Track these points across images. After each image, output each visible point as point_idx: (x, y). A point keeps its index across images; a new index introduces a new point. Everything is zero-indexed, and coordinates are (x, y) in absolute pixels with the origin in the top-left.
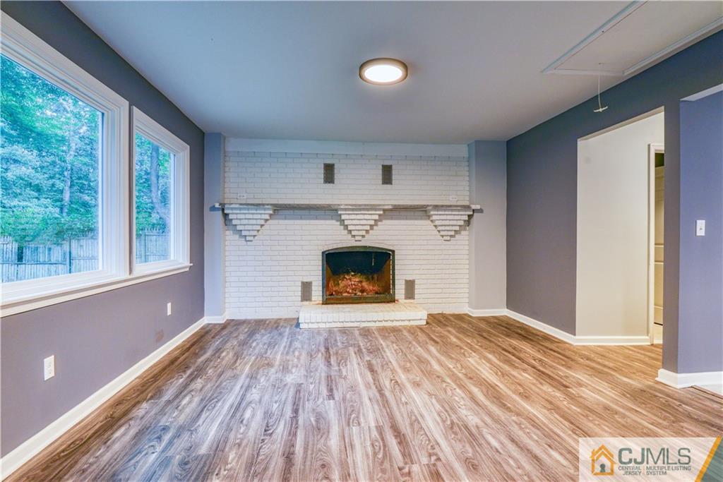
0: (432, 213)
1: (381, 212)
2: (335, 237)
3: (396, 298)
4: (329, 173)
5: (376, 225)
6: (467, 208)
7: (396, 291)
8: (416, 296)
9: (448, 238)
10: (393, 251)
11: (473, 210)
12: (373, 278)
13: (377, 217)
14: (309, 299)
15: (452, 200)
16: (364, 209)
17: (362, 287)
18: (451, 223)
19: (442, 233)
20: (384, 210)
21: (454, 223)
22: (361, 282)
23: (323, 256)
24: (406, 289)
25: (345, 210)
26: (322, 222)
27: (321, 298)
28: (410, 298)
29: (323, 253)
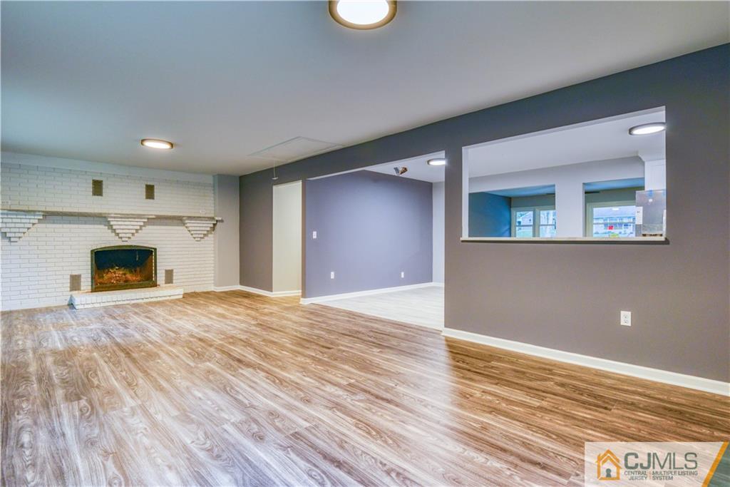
0: (187, 221)
1: (146, 220)
2: (104, 238)
3: (158, 283)
4: (98, 188)
5: (141, 229)
6: (212, 219)
7: (158, 279)
8: (174, 281)
9: (199, 239)
10: (155, 249)
11: (217, 221)
12: (135, 271)
13: (142, 224)
14: (79, 289)
15: (201, 213)
16: (131, 218)
17: (126, 278)
18: (201, 229)
19: (194, 236)
20: (148, 219)
21: (203, 229)
22: (125, 274)
23: (92, 254)
24: (166, 277)
25: (114, 217)
26: (92, 226)
27: (90, 287)
28: (169, 283)
29: (92, 251)
